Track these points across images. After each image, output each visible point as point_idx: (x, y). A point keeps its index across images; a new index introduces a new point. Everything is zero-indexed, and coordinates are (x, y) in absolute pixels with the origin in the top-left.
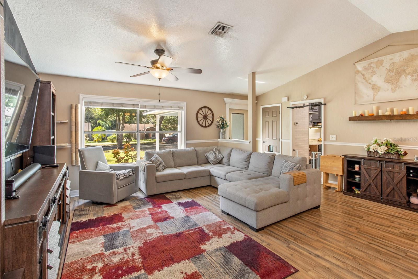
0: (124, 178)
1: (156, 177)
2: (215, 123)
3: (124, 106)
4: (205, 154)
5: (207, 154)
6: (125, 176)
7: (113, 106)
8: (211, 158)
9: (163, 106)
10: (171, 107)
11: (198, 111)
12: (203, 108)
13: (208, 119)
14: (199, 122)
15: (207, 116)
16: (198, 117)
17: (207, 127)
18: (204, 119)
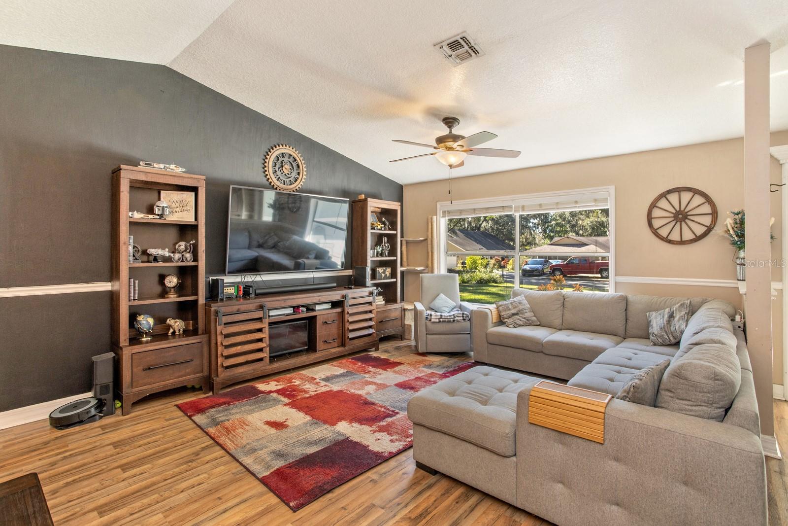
0: (440, 322)
1: (486, 334)
2: (718, 230)
3: (490, 211)
4: (647, 314)
5: (650, 315)
6: (441, 318)
7: (475, 214)
8: (655, 325)
9: (557, 203)
10: (576, 202)
11: (652, 203)
12: (669, 192)
13: (693, 221)
14: (657, 231)
15: (688, 214)
16: (652, 218)
17: (688, 244)
18: (674, 222)
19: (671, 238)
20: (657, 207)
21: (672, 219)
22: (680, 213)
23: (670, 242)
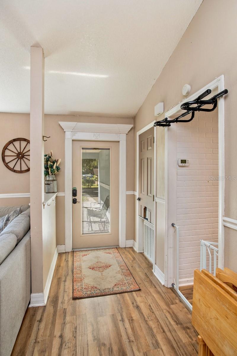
11: (5, 146)
12: (15, 140)
13: (27, 159)
14: (8, 164)
15: (25, 154)
16: (4, 156)
17: (24, 172)
18: (17, 159)
19: (15, 169)
20: (7, 149)
21: (16, 157)
22: (20, 154)
23: (15, 171)
